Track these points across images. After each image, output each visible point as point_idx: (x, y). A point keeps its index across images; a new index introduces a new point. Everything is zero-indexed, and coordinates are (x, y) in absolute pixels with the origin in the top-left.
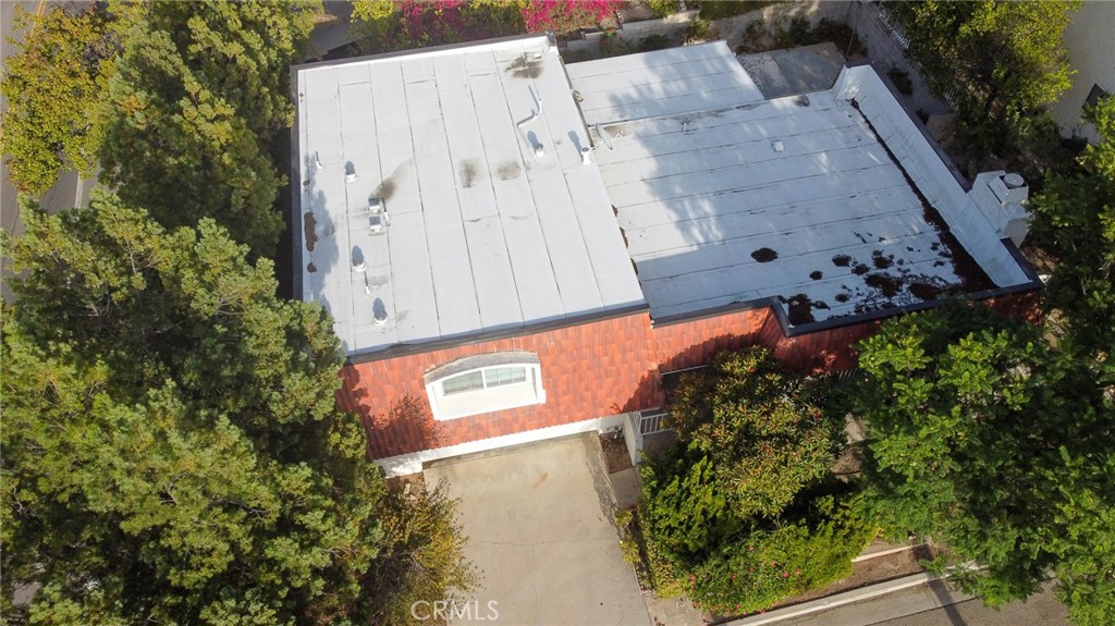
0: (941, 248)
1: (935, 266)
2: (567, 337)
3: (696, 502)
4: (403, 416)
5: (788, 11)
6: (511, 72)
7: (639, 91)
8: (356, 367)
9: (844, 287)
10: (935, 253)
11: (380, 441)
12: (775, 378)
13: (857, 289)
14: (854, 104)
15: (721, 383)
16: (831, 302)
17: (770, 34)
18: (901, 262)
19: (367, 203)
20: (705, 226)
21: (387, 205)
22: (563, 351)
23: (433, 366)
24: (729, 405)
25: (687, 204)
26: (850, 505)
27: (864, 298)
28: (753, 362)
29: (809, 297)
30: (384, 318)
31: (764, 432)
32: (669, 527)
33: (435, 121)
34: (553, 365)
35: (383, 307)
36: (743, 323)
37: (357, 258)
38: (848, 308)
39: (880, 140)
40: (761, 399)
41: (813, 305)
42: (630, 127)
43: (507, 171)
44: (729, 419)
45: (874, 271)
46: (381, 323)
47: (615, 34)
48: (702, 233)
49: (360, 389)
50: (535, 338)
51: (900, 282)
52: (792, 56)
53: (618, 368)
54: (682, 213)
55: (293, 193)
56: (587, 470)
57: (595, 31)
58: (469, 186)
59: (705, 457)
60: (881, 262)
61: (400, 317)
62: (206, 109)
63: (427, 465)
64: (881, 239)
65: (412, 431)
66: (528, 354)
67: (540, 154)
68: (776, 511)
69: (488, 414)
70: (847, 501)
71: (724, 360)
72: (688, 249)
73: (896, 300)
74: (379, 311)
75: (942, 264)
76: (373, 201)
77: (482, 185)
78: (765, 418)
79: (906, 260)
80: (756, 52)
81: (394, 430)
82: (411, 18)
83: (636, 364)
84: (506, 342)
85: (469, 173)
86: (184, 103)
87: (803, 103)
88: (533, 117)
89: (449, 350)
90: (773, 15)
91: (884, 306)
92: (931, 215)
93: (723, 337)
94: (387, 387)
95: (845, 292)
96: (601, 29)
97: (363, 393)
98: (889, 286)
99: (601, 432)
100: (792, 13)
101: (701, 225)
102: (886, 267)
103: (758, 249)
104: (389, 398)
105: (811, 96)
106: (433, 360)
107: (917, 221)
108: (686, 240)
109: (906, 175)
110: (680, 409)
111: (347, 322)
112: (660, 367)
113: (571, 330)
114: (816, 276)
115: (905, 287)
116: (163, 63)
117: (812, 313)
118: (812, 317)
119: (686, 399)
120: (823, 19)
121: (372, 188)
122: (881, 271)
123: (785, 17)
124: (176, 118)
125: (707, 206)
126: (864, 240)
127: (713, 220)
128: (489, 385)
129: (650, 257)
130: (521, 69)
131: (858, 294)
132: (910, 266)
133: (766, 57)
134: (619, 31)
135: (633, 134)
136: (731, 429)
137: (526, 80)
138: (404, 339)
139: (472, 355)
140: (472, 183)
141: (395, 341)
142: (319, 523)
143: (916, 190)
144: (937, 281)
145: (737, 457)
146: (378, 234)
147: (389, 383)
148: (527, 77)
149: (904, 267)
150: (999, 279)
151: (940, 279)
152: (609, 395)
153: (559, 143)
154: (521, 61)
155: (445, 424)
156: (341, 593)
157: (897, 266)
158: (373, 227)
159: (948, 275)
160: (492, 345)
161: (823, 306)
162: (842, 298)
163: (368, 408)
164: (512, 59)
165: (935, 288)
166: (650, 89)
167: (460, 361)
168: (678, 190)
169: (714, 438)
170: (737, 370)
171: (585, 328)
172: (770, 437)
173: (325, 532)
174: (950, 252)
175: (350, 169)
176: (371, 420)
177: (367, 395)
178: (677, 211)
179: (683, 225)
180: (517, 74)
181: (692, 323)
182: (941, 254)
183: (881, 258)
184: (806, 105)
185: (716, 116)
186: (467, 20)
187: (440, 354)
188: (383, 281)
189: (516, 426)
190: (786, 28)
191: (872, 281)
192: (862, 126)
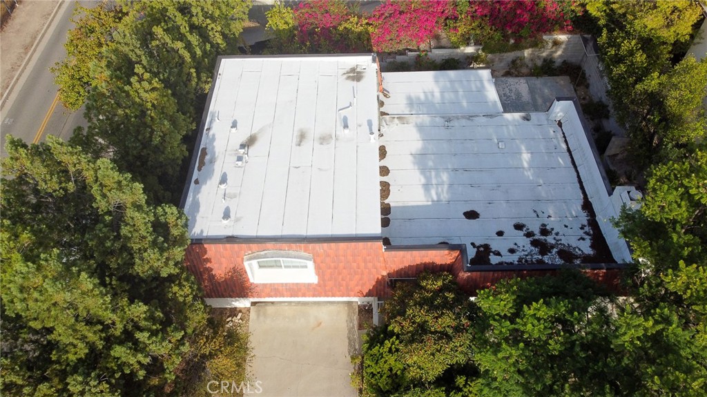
0: (587, 229)
1: (579, 240)
2: (331, 249)
3: (385, 362)
4: (232, 277)
5: (542, 53)
6: (345, 76)
7: (426, 96)
8: (205, 246)
9: (516, 244)
10: (581, 232)
11: (219, 288)
12: (451, 296)
13: (524, 247)
14: (560, 124)
15: (416, 293)
16: (504, 252)
17: (527, 66)
18: (557, 234)
19: (239, 147)
20: (440, 189)
21: (249, 150)
22: (328, 256)
23: (250, 252)
24: (416, 308)
25: (433, 173)
26: (472, 385)
27: (526, 253)
28: (440, 283)
29: (491, 247)
30: (227, 219)
31: (433, 329)
32: (372, 373)
33: (291, 101)
34: (322, 262)
35: (230, 212)
36: (442, 257)
37: (223, 180)
38: (514, 258)
39: (569, 150)
40: (437, 308)
41: (493, 252)
42: (413, 119)
43: (324, 139)
44: (414, 316)
45: (538, 236)
46: (225, 222)
47: (426, 55)
48: (437, 194)
49: (207, 258)
50: (311, 246)
51: (552, 247)
52: (538, 82)
53: (362, 271)
54: (428, 179)
55: (199, 135)
56: (346, 324)
57: (415, 51)
58: (299, 145)
59: (395, 337)
60: (545, 232)
61: (237, 220)
62: (145, 84)
63: (254, 304)
64: (549, 216)
65: (237, 286)
66: (306, 254)
67: (347, 131)
68: (431, 378)
69: (282, 284)
70: (471, 382)
71: (424, 278)
72: (426, 203)
73: (546, 259)
74: (227, 215)
75: (583, 239)
76: (243, 146)
77: (307, 145)
78: (435, 320)
79: (561, 233)
80: (517, 76)
81: (227, 284)
82: (301, 31)
83: (374, 271)
84: (293, 245)
85: (302, 136)
86: (134, 80)
87: (527, 119)
88: (349, 107)
89: (260, 245)
90: (531, 54)
91: (537, 261)
92: (587, 206)
93: (429, 263)
94: (223, 260)
95: (515, 247)
96: (419, 50)
97: (208, 260)
98: (544, 248)
99: (359, 303)
100: (544, 54)
101: (437, 188)
102: (546, 236)
103: (469, 210)
104: (224, 265)
105: (534, 115)
106: (250, 250)
107: (576, 208)
108: (425, 196)
109: (579, 176)
110: (390, 304)
111: (207, 217)
112: (389, 274)
113: (333, 245)
114: (500, 234)
115: (555, 250)
116: (131, 53)
117: (490, 257)
118: (489, 260)
119: (396, 298)
120: (565, 61)
121: (243, 138)
122: (543, 238)
123: (538, 57)
124: (127, 88)
125: (445, 177)
126: (538, 215)
127: (446, 187)
128: (286, 267)
129: (401, 204)
130: (352, 75)
131: (523, 250)
132: (562, 238)
133: (522, 80)
134: (429, 53)
135: (414, 124)
136: (414, 323)
137: (352, 82)
138: (235, 233)
139: (273, 249)
140: (302, 144)
141: (230, 234)
142: (146, 339)
143: (582, 188)
144: (577, 250)
145: (412, 341)
146: (239, 167)
147: (224, 257)
148: (353, 80)
149: (558, 238)
150: (617, 256)
151: (579, 249)
152: (357, 285)
153: (360, 126)
154: (353, 70)
155: (257, 286)
156: (160, 378)
157: (554, 236)
158: (237, 163)
159: (586, 247)
160: (285, 246)
161: (498, 254)
162: (512, 251)
163: (212, 270)
164: (348, 68)
165: (574, 255)
166: (433, 96)
167: (266, 252)
168: (431, 164)
169: (403, 327)
170: (429, 286)
171: (342, 245)
172: (435, 332)
173: (150, 344)
174: (592, 232)
175: (234, 125)
176: (214, 276)
177: (211, 262)
178: (426, 177)
179: (427, 187)
180: (348, 78)
181: (410, 252)
182: (586, 233)
183: (545, 229)
184: (528, 120)
185: (469, 119)
186: (335, 36)
187: (254, 246)
188: (233, 196)
189: (300, 293)
190: (539, 63)
191: (534, 243)
192: (560, 139)
